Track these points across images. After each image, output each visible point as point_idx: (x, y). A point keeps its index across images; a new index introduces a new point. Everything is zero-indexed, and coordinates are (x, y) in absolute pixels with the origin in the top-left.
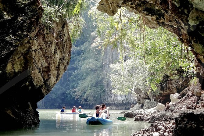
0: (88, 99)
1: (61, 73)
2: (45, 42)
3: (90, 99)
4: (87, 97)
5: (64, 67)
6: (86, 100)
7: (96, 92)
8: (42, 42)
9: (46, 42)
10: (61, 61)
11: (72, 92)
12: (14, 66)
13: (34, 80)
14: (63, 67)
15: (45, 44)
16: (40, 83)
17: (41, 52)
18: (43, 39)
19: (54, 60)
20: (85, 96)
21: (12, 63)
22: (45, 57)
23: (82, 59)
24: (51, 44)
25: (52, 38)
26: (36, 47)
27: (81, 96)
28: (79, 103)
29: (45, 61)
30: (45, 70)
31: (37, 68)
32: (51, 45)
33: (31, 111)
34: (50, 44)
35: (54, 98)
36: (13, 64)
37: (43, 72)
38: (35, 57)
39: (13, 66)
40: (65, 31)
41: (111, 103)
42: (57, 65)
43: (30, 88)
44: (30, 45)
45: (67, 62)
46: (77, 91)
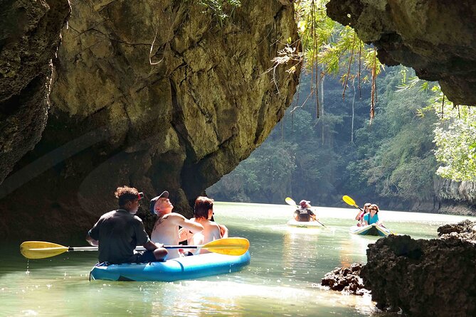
0: (399, 185)
1: (266, 126)
2: (227, 52)
3: (405, 185)
4: (398, 181)
5: (275, 112)
6: (394, 188)
7: (420, 168)
8: (219, 52)
9: (229, 53)
10: (268, 97)
11: (361, 167)
12: (128, 109)
13: (194, 139)
14: (273, 112)
15: (226, 58)
16: (207, 146)
17: (216, 76)
18: (223, 47)
19: (248, 94)
20: (392, 177)
21: (122, 102)
22: (226, 87)
23: (389, 86)
24: (244, 57)
25: (246, 44)
26: (202, 64)
27: (384, 178)
28: (377, 194)
29: (224, 96)
30: (224, 116)
31: (202, 113)
32: (245, 59)
33: (183, 208)
34: (241, 56)
35: (317, 180)
36: (125, 105)
37: (218, 122)
38: (197, 87)
39: (125, 109)
40: (281, 26)
41: (458, 198)
42: (258, 106)
43: (184, 157)
44: (164, 63)
45: (285, 100)
46: (372, 165)
